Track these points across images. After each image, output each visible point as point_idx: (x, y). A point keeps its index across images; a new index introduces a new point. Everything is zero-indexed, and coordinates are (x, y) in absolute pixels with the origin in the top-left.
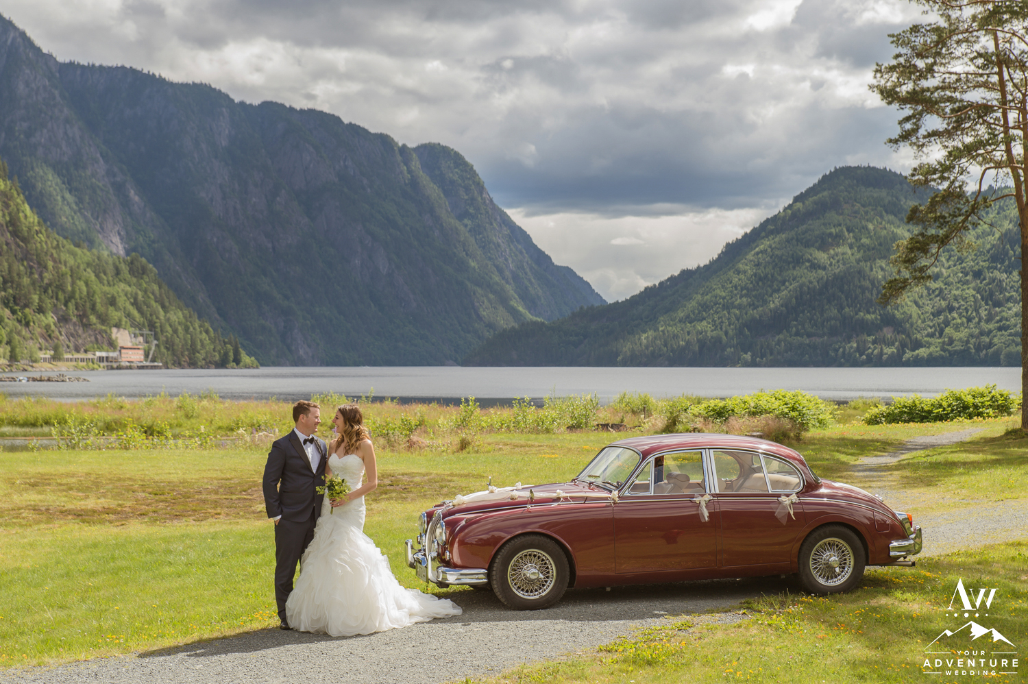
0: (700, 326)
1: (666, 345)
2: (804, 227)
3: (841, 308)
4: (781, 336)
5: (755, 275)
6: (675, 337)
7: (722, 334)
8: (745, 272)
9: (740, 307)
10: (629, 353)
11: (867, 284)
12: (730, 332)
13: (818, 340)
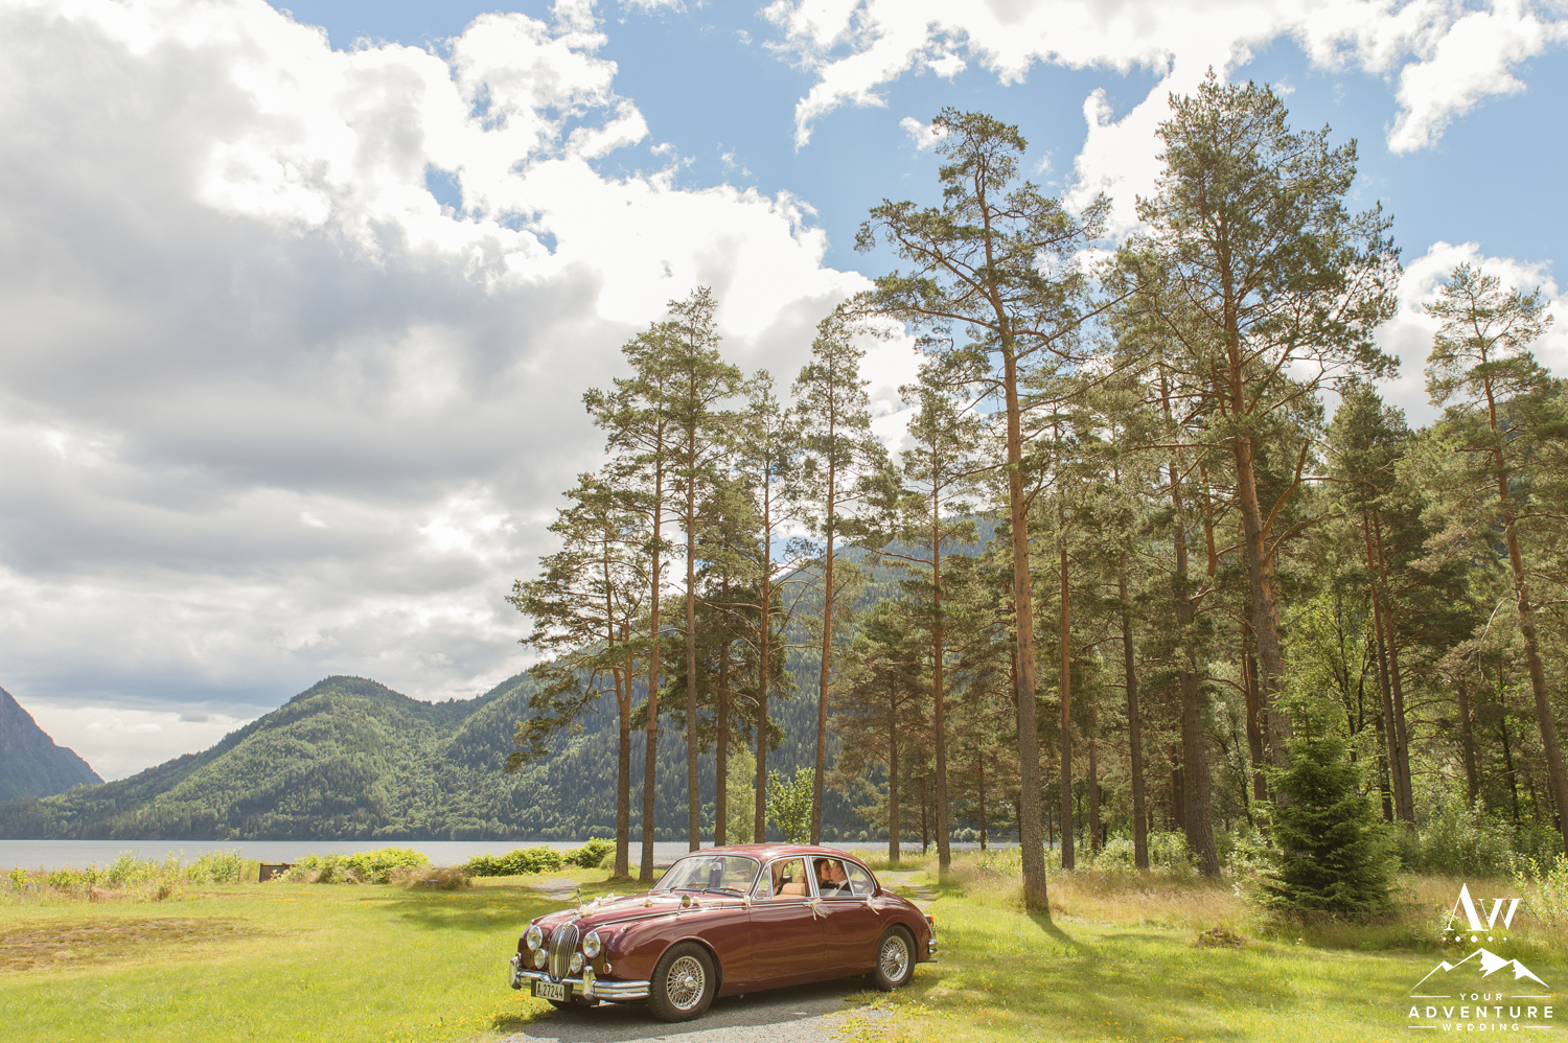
0: (194, 804)
1: (160, 821)
2: (297, 723)
3: (323, 791)
4: (269, 814)
5: (251, 761)
6: (170, 813)
7: (215, 811)
8: (242, 758)
9: (234, 788)
10: (122, 828)
11: (347, 771)
12: (223, 810)
13: (300, 818)
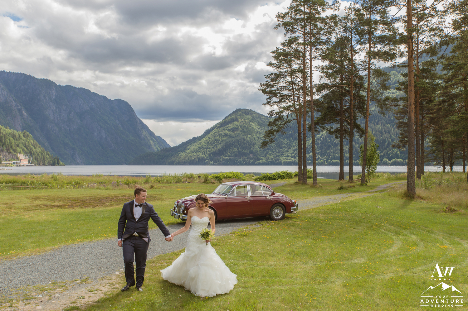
0: (198, 154)
1: (188, 159)
2: (228, 126)
3: (238, 149)
4: (221, 157)
5: (214, 139)
6: (191, 157)
7: (204, 156)
8: (211, 138)
9: (210, 148)
10: (178, 161)
11: (245, 142)
12: (207, 156)
13: (231, 158)
